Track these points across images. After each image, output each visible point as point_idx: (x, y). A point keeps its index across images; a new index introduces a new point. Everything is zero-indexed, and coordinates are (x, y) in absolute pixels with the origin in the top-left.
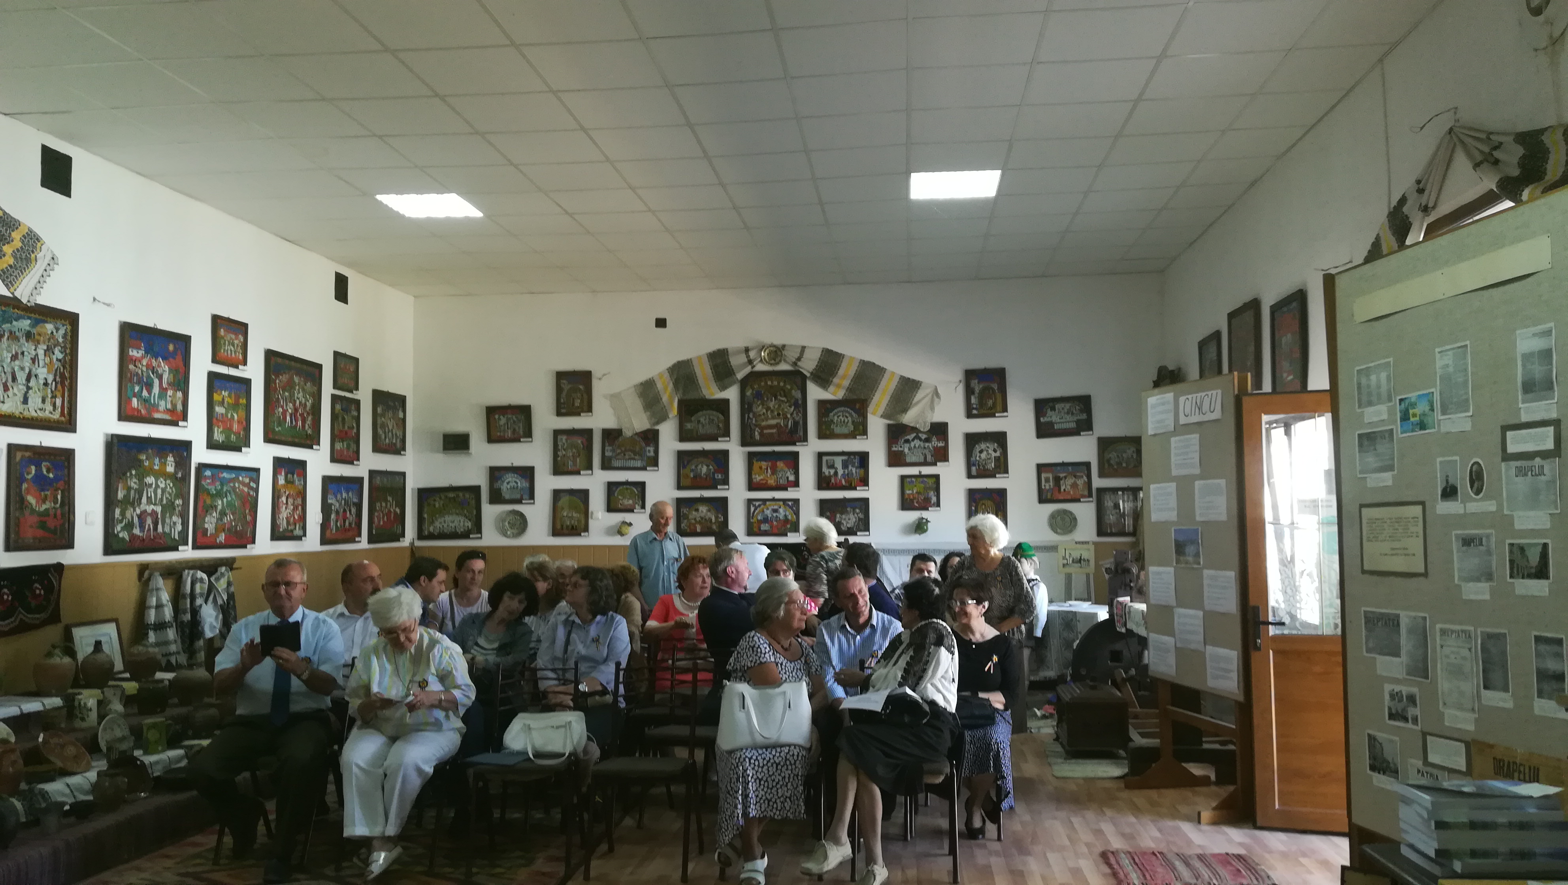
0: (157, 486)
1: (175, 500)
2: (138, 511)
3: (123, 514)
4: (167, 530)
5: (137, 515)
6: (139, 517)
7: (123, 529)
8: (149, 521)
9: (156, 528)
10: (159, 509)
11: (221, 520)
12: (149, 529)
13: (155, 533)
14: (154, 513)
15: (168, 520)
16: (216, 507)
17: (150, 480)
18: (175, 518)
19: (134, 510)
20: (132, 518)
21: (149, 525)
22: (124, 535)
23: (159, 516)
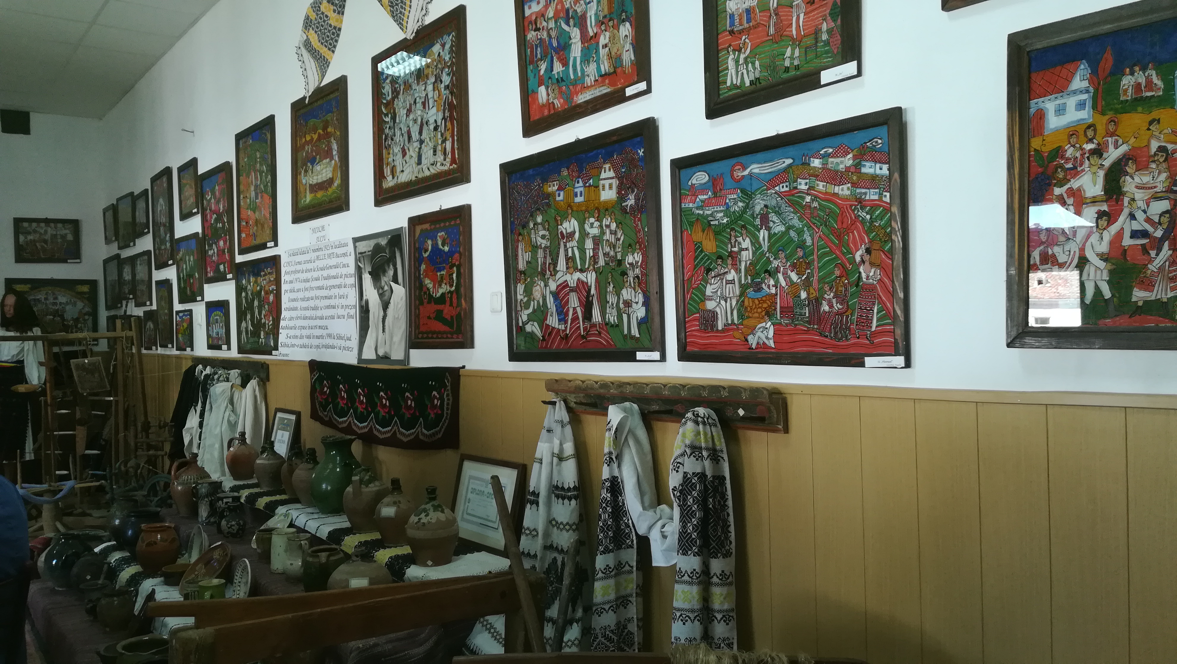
0: (584, 234)
1: (624, 255)
2: (553, 286)
3: (528, 292)
4: (612, 317)
5: (551, 292)
6: (556, 295)
7: (530, 318)
8: (574, 301)
9: (588, 315)
10: (591, 278)
11: (758, 288)
12: (575, 319)
13: (587, 325)
14: (582, 287)
15: (612, 299)
16: (734, 257)
17: (570, 225)
18: (626, 294)
19: (546, 285)
20: (544, 299)
21: (574, 309)
22: (533, 328)
23: (593, 291)
